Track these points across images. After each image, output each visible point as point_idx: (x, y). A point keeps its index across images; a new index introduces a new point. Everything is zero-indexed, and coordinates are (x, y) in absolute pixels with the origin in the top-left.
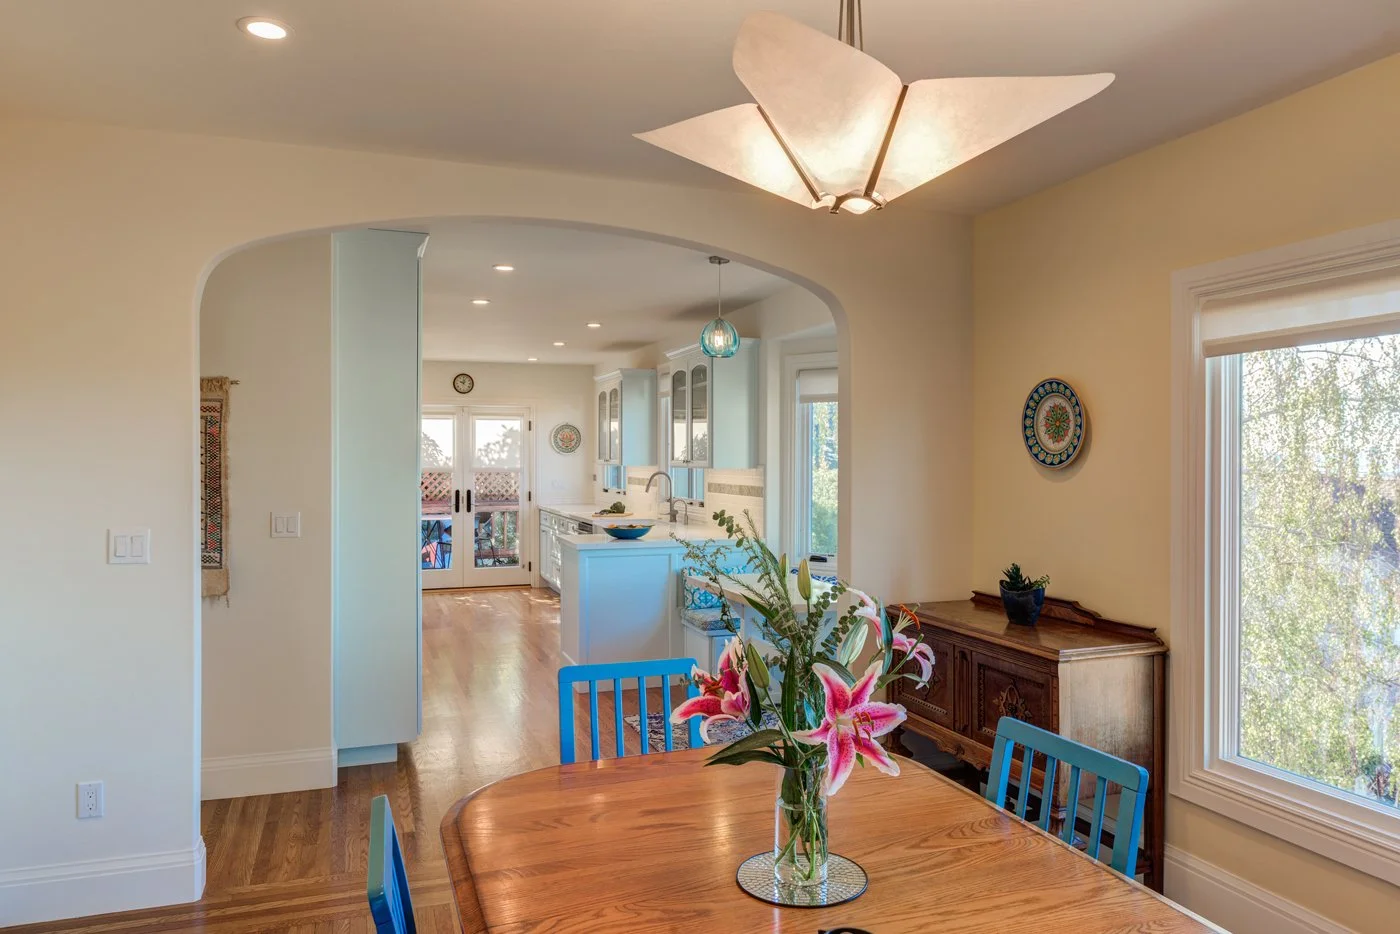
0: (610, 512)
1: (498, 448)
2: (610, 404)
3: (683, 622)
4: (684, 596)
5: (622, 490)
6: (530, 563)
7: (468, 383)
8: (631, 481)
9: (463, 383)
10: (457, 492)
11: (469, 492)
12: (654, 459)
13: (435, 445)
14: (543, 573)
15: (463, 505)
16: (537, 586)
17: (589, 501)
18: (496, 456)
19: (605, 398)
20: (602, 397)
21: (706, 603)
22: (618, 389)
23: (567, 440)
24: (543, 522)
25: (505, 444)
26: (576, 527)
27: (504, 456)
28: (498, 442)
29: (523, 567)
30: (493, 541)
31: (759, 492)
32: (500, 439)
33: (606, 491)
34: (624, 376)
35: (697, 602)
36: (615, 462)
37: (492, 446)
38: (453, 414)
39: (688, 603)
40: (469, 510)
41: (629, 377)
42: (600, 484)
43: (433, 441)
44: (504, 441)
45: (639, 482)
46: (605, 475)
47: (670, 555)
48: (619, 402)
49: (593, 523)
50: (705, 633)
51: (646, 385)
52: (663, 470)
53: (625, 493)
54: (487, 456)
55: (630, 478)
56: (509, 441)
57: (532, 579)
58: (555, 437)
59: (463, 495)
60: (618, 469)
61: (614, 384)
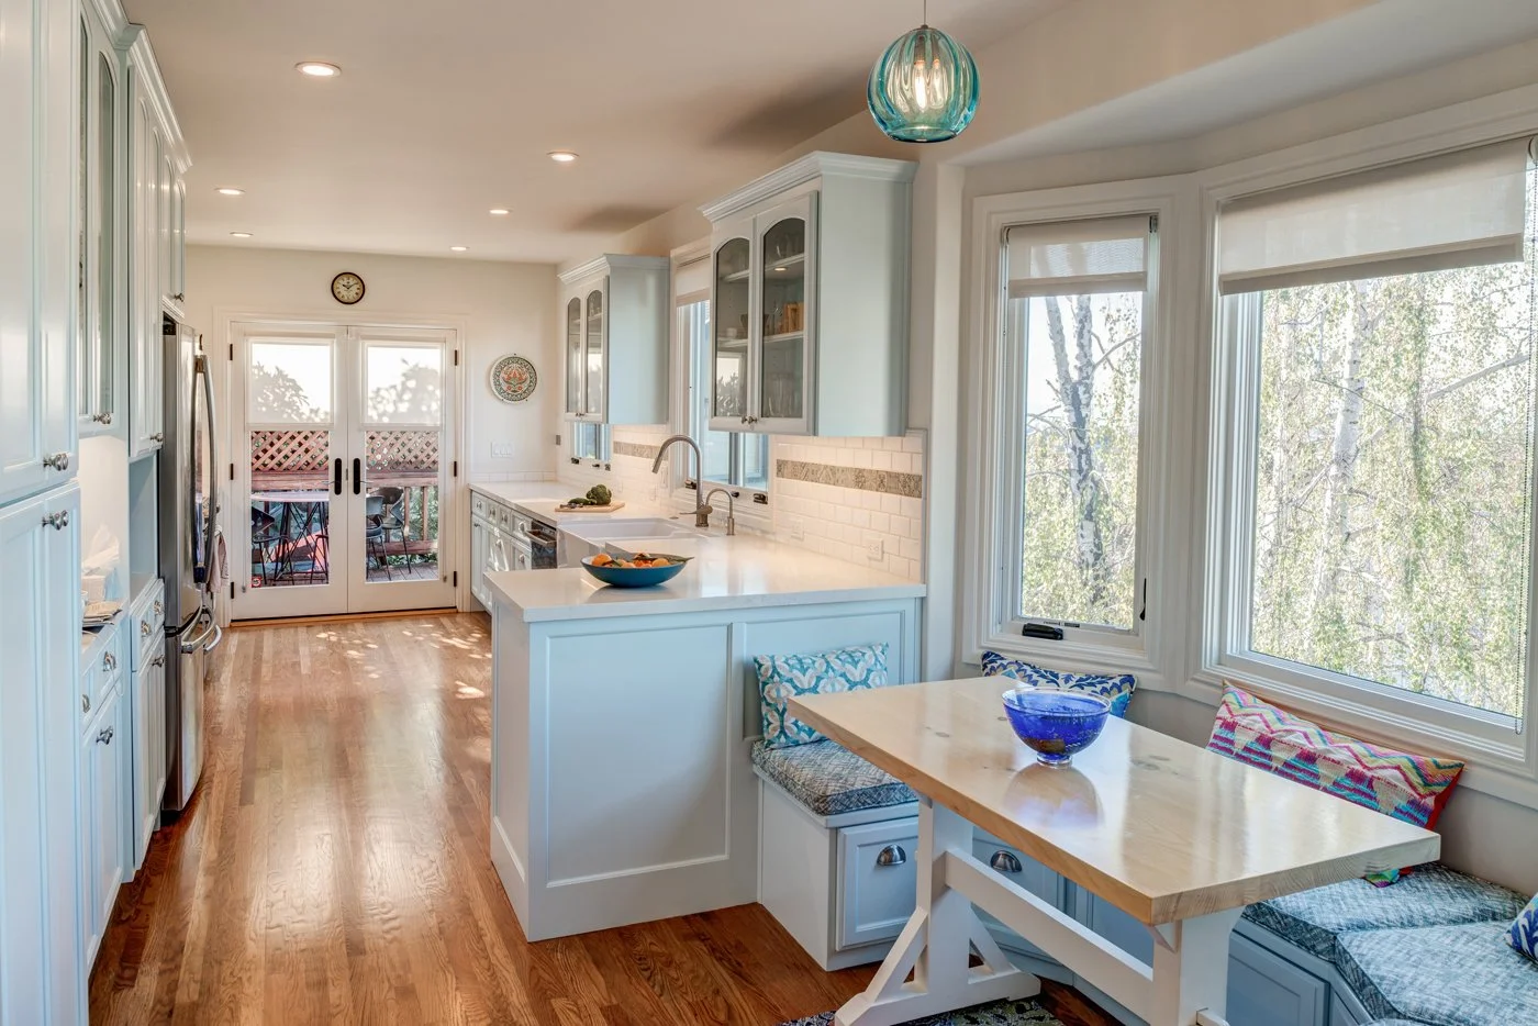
0: (586, 503)
1: (393, 395)
2: (589, 317)
3: (756, 769)
4: (760, 718)
5: (602, 462)
6: (455, 573)
7: (354, 290)
8: (618, 447)
9: (348, 287)
10: (338, 463)
11: (357, 463)
12: (663, 413)
13: (297, 389)
14: (475, 589)
15: (347, 483)
16: (467, 608)
17: (548, 477)
18: (390, 409)
19: (579, 310)
20: (574, 307)
21: (811, 732)
22: (601, 289)
23: (515, 380)
24: (476, 510)
25: (405, 388)
26: (528, 528)
27: (403, 408)
28: (394, 387)
29: (445, 579)
30: (407, 530)
31: (912, 486)
32: (398, 381)
33: (576, 461)
34: (613, 269)
35: (792, 731)
36: (595, 415)
37: (382, 393)
38: (330, 336)
39: (771, 733)
40: (357, 490)
41: (620, 270)
42: (565, 451)
43: (293, 381)
44: (403, 384)
45: (636, 450)
46: (576, 437)
47: (730, 627)
48: (603, 314)
49: (559, 527)
50: (822, 820)
51: (651, 283)
52: (679, 432)
53: (608, 468)
54: (375, 408)
55: (616, 443)
56: (412, 384)
57: (459, 599)
58: (497, 376)
59: (347, 467)
60: (597, 427)
61: (596, 283)
